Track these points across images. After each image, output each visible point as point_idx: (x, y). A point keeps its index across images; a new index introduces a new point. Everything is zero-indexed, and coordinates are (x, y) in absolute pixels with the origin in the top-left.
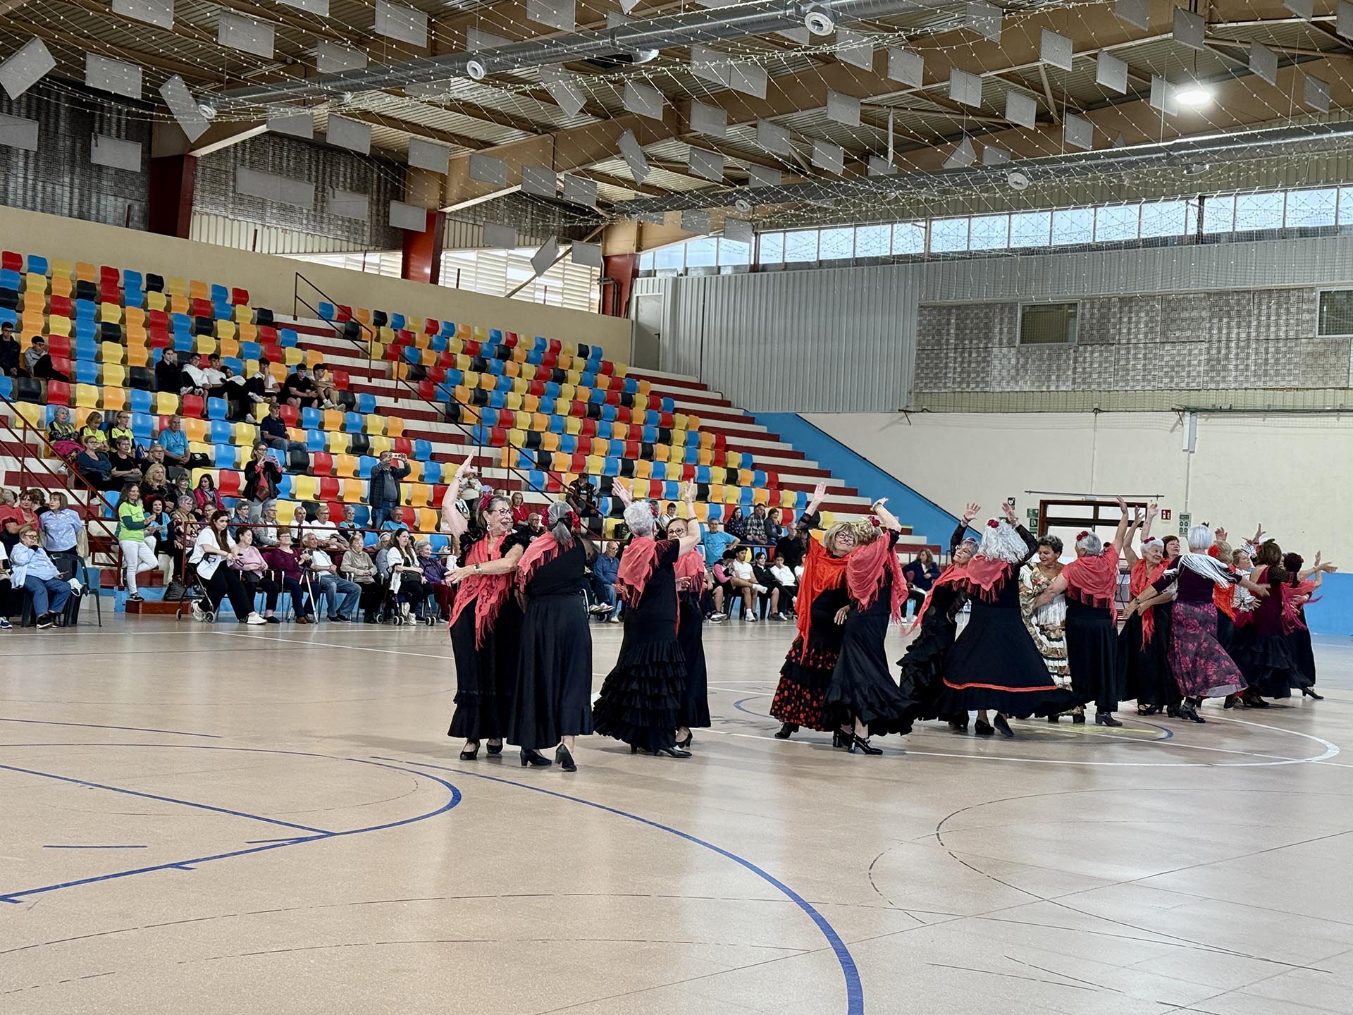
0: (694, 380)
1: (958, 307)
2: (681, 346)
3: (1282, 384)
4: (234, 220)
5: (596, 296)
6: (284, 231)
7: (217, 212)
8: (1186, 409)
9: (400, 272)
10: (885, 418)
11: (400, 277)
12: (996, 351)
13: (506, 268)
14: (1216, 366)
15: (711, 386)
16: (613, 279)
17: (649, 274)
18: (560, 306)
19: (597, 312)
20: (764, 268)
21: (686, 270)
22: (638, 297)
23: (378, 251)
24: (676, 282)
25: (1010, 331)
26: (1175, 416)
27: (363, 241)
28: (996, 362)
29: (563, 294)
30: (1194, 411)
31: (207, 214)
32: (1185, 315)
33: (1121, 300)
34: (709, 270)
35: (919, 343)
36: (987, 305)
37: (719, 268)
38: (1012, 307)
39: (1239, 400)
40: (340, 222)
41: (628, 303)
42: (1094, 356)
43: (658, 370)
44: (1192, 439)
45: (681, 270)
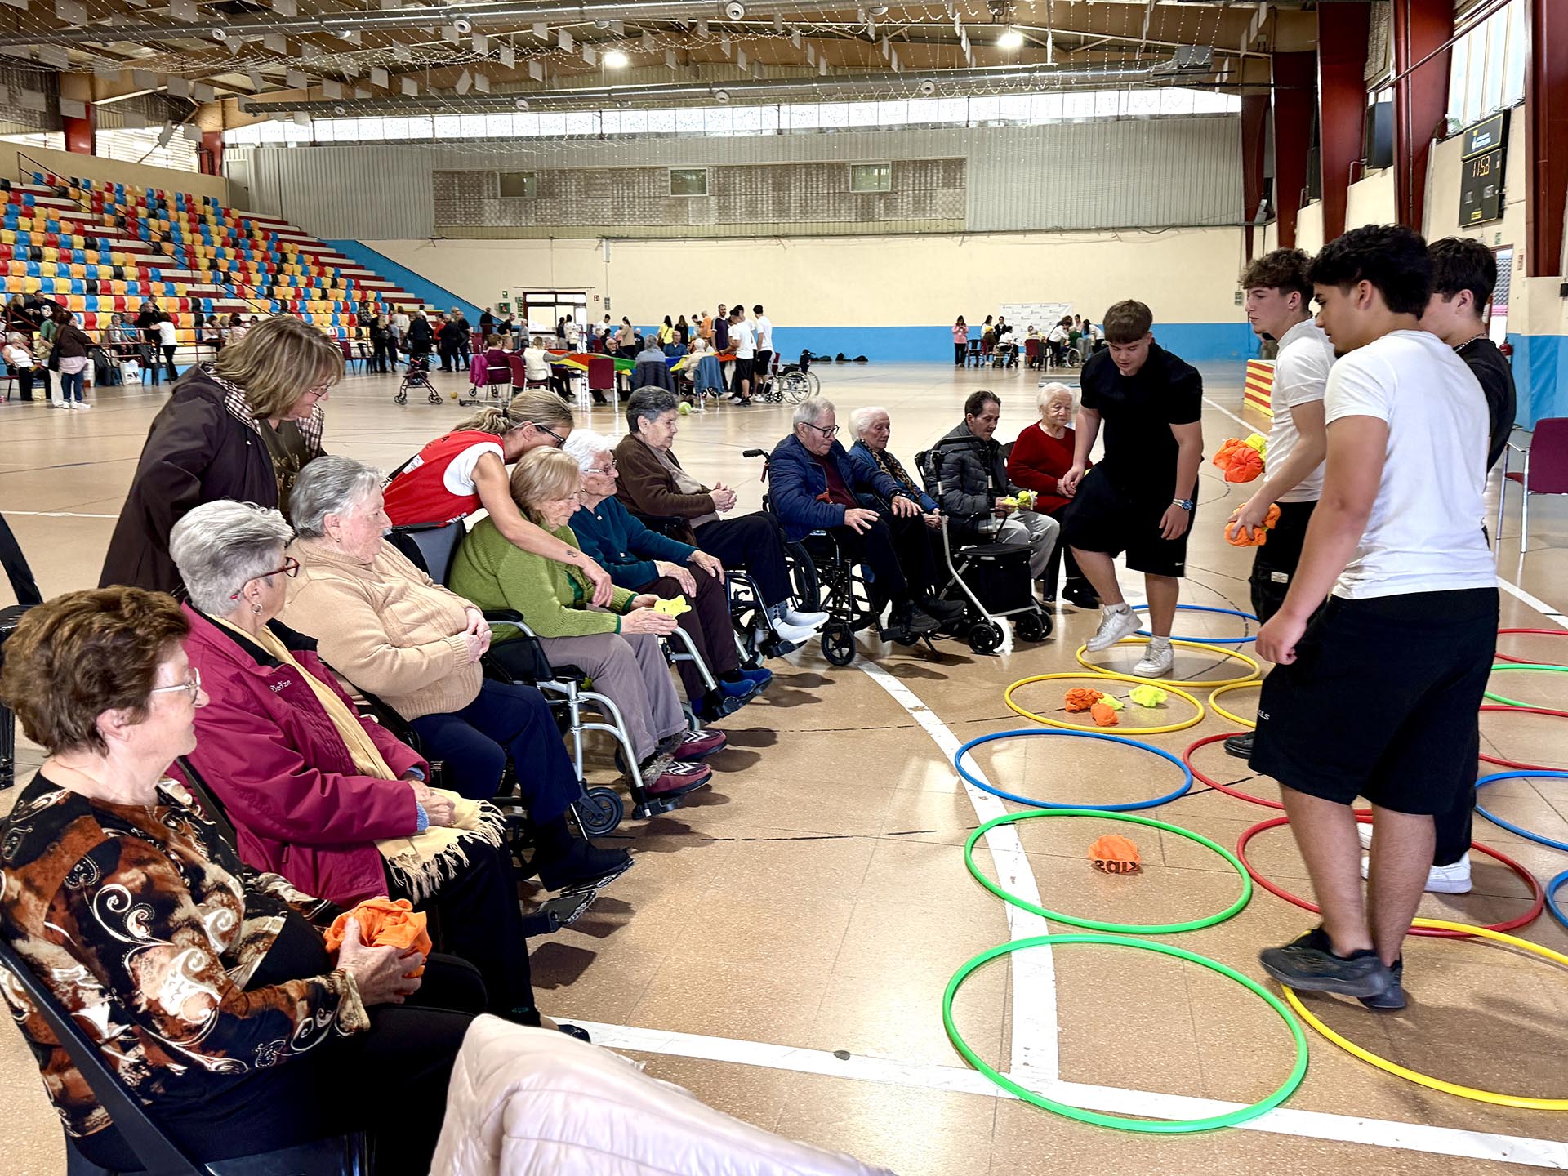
0: (278, 218)
1: (458, 173)
2: (265, 195)
3: (654, 223)
5: (194, 160)
8: (603, 237)
9: (63, 147)
10: (419, 243)
11: (63, 150)
12: (486, 201)
14: (618, 212)
15: (290, 223)
16: (206, 150)
17: (232, 146)
18: (173, 168)
19: (198, 172)
20: (319, 144)
21: (262, 144)
22: (227, 162)
23: (47, 132)
24: (255, 153)
25: (494, 189)
26: (598, 241)
27: (36, 124)
28: (487, 208)
29: (175, 160)
30: (607, 238)
32: (598, 181)
34: (279, 144)
35: (435, 195)
36: (478, 172)
37: (285, 143)
38: (494, 173)
39: (632, 232)
41: (221, 166)
42: (546, 205)
43: (250, 212)
44: (608, 254)
45: (258, 144)
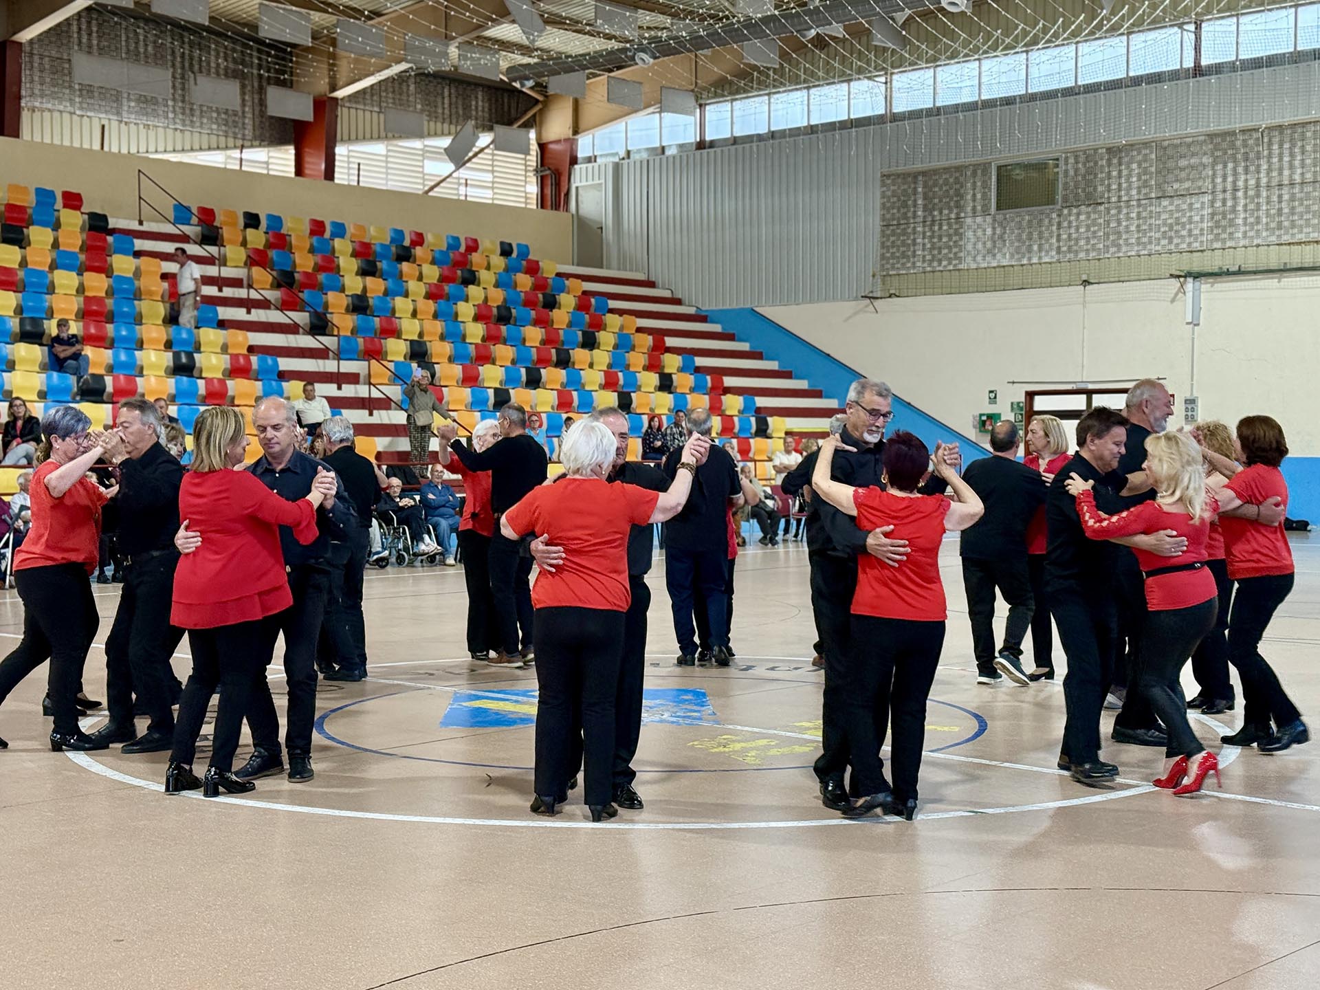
0: (641, 276)
1: (924, 173)
2: (626, 237)
3: (1300, 237)
4: (83, 116)
5: (533, 189)
6: (147, 127)
7: (61, 108)
8: (1189, 275)
9: (293, 170)
10: (849, 306)
11: (293, 175)
12: (969, 221)
13: (423, 161)
14: (1222, 221)
15: (660, 282)
16: (549, 169)
17: (589, 160)
18: (490, 202)
19: (535, 207)
20: (712, 144)
21: (628, 153)
22: (577, 188)
23: (264, 146)
24: (617, 168)
25: (985, 197)
26: (1175, 283)
27: (244, 135)
28: (970, 234)
29: (493, 188)
30: (1197, 276)
31: (49, 110)
32: (1183, 163)
33: (1109, 150)
34: (652, 151)
35: (883, 218)
36: (958, 169)
37: (663, 148)
38: (985, 167)
39: (1250, 259)
40: (215, 115)
41: (567, 194)
42: (1080, 218)
43: (602, 267)
44: (1196, 309)
45: (622, 154)
